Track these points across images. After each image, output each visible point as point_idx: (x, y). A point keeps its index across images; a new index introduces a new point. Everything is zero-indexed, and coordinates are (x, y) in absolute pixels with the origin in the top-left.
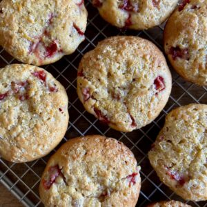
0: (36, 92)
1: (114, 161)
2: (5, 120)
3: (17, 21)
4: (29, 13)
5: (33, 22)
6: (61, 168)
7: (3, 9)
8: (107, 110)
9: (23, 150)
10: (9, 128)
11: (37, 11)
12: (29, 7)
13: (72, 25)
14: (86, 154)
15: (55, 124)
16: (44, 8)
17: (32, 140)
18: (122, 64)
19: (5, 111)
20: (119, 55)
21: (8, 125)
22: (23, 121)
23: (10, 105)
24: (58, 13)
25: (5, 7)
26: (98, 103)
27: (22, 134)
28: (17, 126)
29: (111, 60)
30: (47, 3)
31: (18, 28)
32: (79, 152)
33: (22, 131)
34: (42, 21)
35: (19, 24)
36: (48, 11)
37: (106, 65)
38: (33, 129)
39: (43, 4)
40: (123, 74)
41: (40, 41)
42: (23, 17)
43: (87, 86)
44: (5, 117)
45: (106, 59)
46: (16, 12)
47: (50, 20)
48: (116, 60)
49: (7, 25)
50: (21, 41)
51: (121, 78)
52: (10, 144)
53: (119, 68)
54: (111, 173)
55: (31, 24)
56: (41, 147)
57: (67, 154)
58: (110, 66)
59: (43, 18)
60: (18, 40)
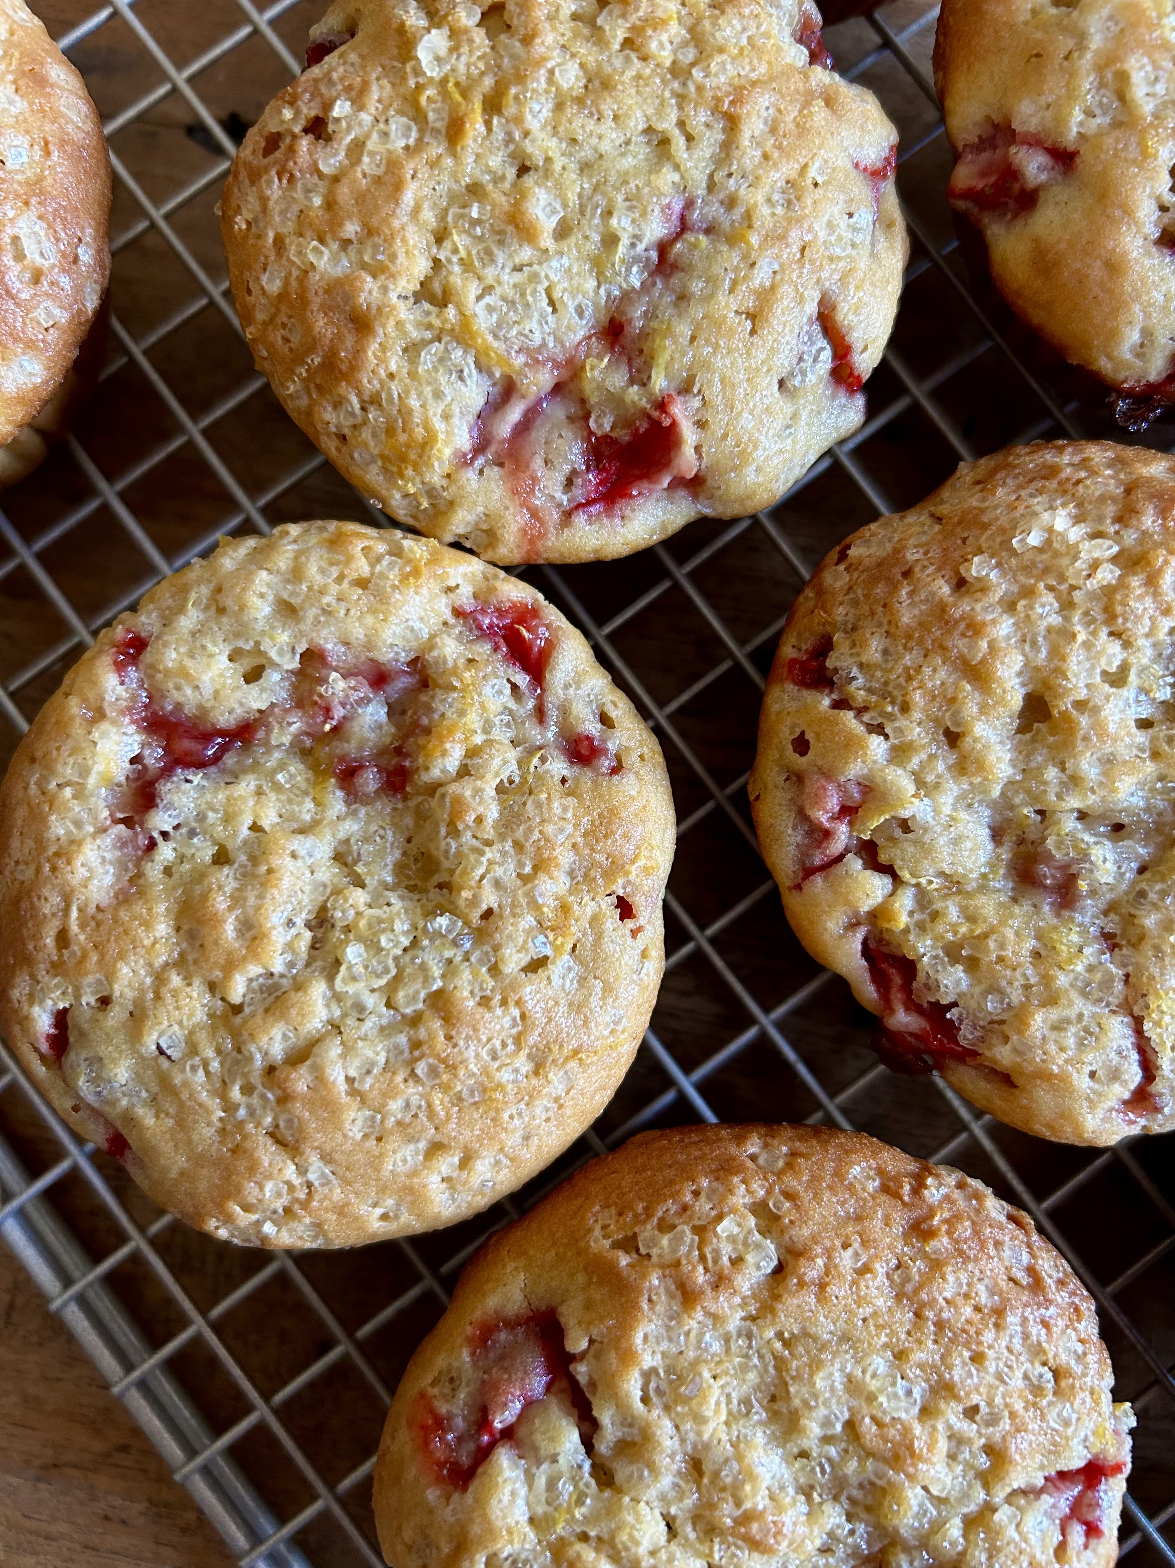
0: (473, 753)
1: (977, 1358)
2: (215, 921)
3: (428, 216)
4: (523, 170)
5: (547, 241)
6: (577, 1343)
7: (341, 109)
8: (972, 965)
9: (316, 1170)
10: (237, 990)
11: (585, 167)
12: (533, 124)
13: (811, 308)
14: (779, 1270)
15: (577, 1007)
16: (641, 150)
17: (395, 1106)
18: (1144, 654)
19: (222, 858)
20: (1136, 582)
21: (231, 966)
22: (353, 953)
23: (269, 819)
24: (730, 203)
25: (358, 101)
26: (905, 902)
27: (333, 1050)
28: (299, 986)
29: (1067, 606)
30: (668, 124)
31: (421, 267)
32: (727, 1251)
33: (336, 1028)
34: (610, 240)
35: (440, 237)
36: (668, 177)
37: (1027, 640)
38: (415, 1020)
39: (637, 122)
40: (1144, 724)
41: (558, 389)
42: (475, 190)
43: (854, 770)
44: (220, 903)
45: (1028, 593)
46: (436, 149)
47: (663, 248)
48: (1110, 615)
49: (351, 229)
50: (427, 359)
51: (1125, 753)
52: (229, 1108)
53: (1117, 679)
54: (943, 1445)
55: (526, 253)
56: (447, 1164)
57: (629, 1244)
58: (1057, 654)
59: (621, 223)
60: (412, 351)
